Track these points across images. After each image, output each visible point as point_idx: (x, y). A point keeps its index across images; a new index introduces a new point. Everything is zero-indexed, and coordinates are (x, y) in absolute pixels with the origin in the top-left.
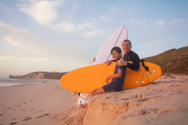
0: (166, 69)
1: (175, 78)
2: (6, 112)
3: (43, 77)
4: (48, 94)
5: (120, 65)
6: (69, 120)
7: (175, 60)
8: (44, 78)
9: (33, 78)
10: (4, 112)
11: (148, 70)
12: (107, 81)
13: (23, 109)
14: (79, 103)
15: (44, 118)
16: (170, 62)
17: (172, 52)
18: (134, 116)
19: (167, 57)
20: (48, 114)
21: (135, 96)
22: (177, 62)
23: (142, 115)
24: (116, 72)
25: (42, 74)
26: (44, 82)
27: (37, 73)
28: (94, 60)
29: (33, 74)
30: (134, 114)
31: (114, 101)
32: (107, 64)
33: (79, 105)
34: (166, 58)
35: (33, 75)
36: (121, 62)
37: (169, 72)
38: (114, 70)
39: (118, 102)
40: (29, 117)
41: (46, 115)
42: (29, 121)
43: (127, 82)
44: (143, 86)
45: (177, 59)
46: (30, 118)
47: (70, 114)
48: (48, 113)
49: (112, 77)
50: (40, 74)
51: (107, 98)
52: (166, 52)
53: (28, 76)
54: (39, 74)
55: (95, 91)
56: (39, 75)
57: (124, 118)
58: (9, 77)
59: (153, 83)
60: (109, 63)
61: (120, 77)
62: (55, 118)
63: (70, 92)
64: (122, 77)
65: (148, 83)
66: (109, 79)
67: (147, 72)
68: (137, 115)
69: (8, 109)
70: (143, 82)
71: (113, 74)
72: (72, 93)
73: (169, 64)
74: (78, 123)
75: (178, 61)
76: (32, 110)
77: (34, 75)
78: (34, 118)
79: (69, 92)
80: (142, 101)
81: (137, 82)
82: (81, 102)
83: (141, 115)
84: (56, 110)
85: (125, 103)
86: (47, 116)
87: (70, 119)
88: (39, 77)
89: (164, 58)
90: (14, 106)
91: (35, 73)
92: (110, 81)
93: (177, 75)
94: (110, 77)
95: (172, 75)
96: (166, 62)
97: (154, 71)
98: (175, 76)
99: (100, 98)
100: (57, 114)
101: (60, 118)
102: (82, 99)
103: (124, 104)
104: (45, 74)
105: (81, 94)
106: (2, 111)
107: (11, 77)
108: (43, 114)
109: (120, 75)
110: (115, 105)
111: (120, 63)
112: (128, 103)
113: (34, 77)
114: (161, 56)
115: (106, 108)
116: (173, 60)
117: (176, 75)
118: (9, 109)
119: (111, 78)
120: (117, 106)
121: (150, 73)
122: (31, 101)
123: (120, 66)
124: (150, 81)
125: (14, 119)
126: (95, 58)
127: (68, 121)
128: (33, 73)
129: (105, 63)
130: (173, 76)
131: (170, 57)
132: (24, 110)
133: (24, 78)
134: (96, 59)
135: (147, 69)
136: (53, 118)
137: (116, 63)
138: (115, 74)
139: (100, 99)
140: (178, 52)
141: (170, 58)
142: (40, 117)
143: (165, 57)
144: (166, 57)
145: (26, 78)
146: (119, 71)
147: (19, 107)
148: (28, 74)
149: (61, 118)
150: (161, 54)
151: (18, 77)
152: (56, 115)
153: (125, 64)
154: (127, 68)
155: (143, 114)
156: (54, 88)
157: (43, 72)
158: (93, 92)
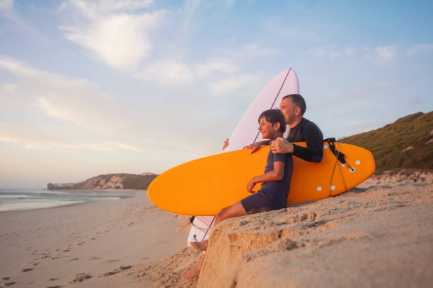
0: (402, 160)
1: (423, 179)
2: (38, 264)
3: (121, 186)
4: (132, 224)
5: (278, 151)
6: (170, 278)
7: (421, 138)
8: (124, 188)
9: (98, 187)
10: (35, 265)
11: (344, 162)
12: (250, 188)
13: (75, 257)
14: (190, 239)
15: (119, 275)
16: (411, 144)
17: (415, 120)
18: (271, 252)
19: (403, 132)
20: (130, 267)
21: (302, 217)
22: (427, 143)
23: (287, 251)
24: (270, 168)
25: (120, 179)
26: (123, 197)
27: (107, 178)
28: (227, 144)
29: (100, 179)
30: (272, 250)
31: (253, 230)
32: (251, 151)
33: (191, 243)
34: (402, 135)
35: (99, 182)
36: (279, 146)
37: (409, 166)
38: (266, 164)
39: (261, 231)
40: (87, 274)
41: (124, 268)
42: (86, 282)
43: (296, 188)
44: (335, 196)
45: (428, 136)
46: (88, 277)
47: (177, 266)
48: (127, 266)
49: (260, 179)
50: (114, 179)
51: (242, 224)
52: (400, 121)
53: (87, 185)
54: (112, 180)
55: (224, 210)
56: (113, 182)
57: (249, 259)
58: (46, 188)
59: (355, 190)
60: (257, 148)
61: (280, 179)
62: (144, 275)
63: (180, 216)
64: (284, 178)
65: (344, 190)
66: (255, 184)
67: (343, 165)
68: (277, 250)
69: (43, 258)
70: (333, 188)
71: (263, 173)
72: (185, 218)
73: (409, 148)
74: (190, 283)
75: (428, 140)
76: (95, 258)
77: (102, 182)
78: (99, 277)
79: (178, 217)
80: (314, 226)
81: (319, 189)
82: (195, 236)
83: (284, 251)
84: (146, 258)
85: (275, 233)
86: (126, 272)
87: (174, 276)
88: (113, 185)
89: (397, 134)
90: (57, 250)
91: (103, 177)
92: (258, 187)
93: (429, 173)
94: (257, 180)
95: (417, 173)
96: (401, 144)
97: (358, 163)
98: (423, 176)
99: (232, 224)
100: (147, 266)
101: (155, 275)
102: (198, 230)
103: (273, 234)
104: (127, 179)
105: (195, 218)
106: (31, 263)
107: (51, 187)
108: (117, 266)
109: (279, 174)
110: (253, 238)
111: (277, 148)
112: (281, 231)
113: (102, 186)
114: (390, 130)
115: (237, 245)
116: (417, 138)
117: (426, 173)
118: (46, 257)
119: (259, 182)
120: (258, 239)
121: (350, 167)
122: (94, 239)
123: (277, 154)
124: (349, 186)
125: (53, 280)
126: (228, 140)
127: (167, 281)
128: (99, 176)
129: (248, 148)
130: (418, 177)
131: (410, 132)
132: (77, 259)
133: (79, 189)
134: (229, 142)
135: (341, 158)
136: (138, 276)
137: (268, 147)
138: (266, 172)
139: (231, 227)
140: (428, 121)
141: (410, 134)
142: (111, 274)
143: (398, 132)
144: (400, 133)
145: (83, 188)
146: (277, 164)
147: (67, 254)
148: (88, 180)
149: (157, 275)
150: (388, 126)
151: (66, 187)
152: (147, 269)
153: (290, 149)
154: (294, 157)
155: (288, 249)
156: (145, 208)
157: (122, 175)
158: (220, 214)
